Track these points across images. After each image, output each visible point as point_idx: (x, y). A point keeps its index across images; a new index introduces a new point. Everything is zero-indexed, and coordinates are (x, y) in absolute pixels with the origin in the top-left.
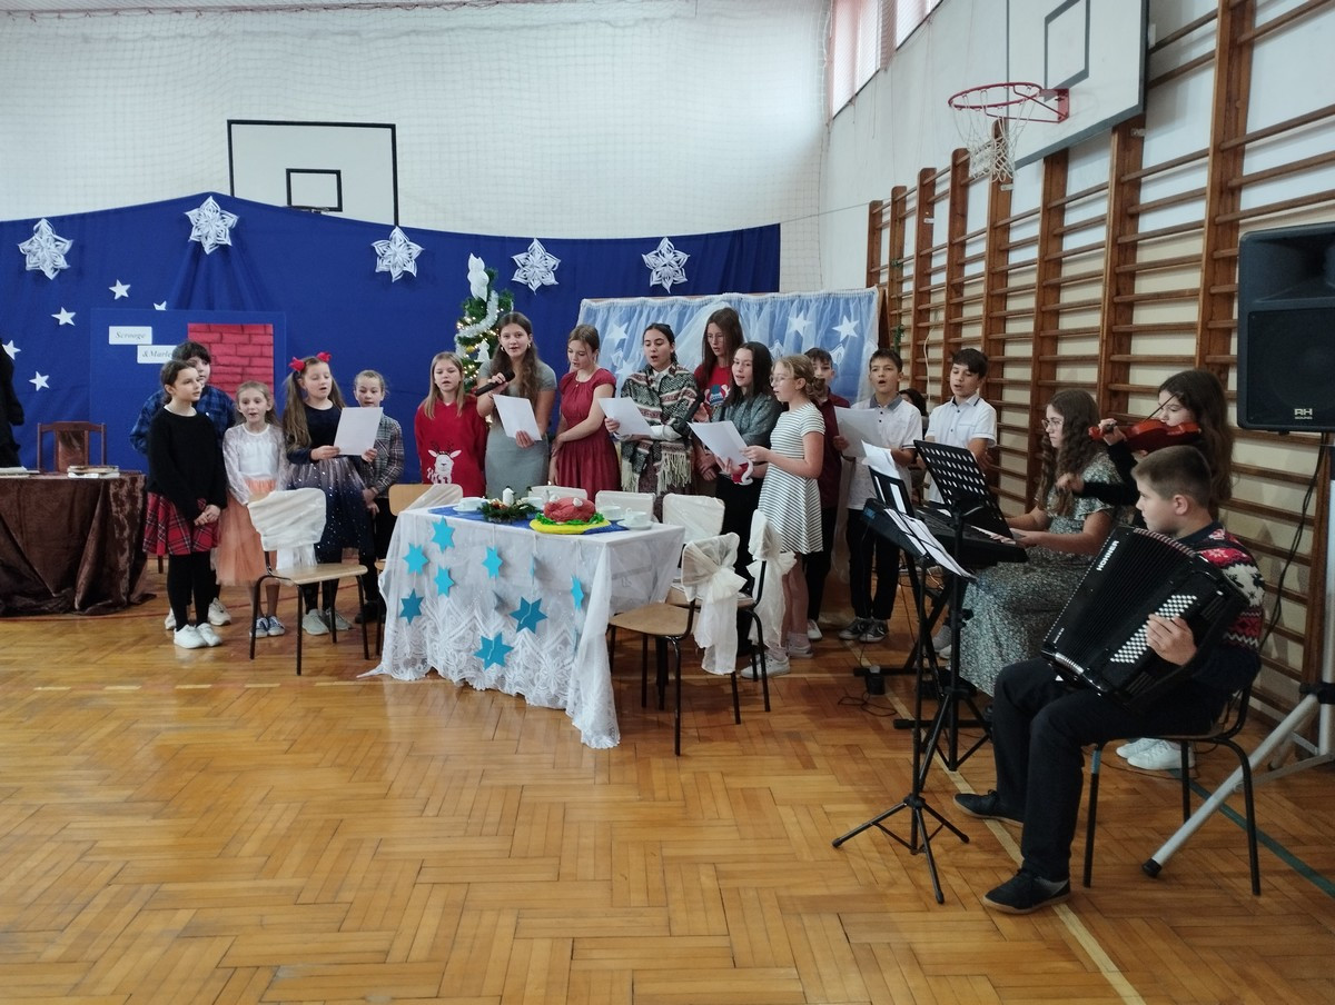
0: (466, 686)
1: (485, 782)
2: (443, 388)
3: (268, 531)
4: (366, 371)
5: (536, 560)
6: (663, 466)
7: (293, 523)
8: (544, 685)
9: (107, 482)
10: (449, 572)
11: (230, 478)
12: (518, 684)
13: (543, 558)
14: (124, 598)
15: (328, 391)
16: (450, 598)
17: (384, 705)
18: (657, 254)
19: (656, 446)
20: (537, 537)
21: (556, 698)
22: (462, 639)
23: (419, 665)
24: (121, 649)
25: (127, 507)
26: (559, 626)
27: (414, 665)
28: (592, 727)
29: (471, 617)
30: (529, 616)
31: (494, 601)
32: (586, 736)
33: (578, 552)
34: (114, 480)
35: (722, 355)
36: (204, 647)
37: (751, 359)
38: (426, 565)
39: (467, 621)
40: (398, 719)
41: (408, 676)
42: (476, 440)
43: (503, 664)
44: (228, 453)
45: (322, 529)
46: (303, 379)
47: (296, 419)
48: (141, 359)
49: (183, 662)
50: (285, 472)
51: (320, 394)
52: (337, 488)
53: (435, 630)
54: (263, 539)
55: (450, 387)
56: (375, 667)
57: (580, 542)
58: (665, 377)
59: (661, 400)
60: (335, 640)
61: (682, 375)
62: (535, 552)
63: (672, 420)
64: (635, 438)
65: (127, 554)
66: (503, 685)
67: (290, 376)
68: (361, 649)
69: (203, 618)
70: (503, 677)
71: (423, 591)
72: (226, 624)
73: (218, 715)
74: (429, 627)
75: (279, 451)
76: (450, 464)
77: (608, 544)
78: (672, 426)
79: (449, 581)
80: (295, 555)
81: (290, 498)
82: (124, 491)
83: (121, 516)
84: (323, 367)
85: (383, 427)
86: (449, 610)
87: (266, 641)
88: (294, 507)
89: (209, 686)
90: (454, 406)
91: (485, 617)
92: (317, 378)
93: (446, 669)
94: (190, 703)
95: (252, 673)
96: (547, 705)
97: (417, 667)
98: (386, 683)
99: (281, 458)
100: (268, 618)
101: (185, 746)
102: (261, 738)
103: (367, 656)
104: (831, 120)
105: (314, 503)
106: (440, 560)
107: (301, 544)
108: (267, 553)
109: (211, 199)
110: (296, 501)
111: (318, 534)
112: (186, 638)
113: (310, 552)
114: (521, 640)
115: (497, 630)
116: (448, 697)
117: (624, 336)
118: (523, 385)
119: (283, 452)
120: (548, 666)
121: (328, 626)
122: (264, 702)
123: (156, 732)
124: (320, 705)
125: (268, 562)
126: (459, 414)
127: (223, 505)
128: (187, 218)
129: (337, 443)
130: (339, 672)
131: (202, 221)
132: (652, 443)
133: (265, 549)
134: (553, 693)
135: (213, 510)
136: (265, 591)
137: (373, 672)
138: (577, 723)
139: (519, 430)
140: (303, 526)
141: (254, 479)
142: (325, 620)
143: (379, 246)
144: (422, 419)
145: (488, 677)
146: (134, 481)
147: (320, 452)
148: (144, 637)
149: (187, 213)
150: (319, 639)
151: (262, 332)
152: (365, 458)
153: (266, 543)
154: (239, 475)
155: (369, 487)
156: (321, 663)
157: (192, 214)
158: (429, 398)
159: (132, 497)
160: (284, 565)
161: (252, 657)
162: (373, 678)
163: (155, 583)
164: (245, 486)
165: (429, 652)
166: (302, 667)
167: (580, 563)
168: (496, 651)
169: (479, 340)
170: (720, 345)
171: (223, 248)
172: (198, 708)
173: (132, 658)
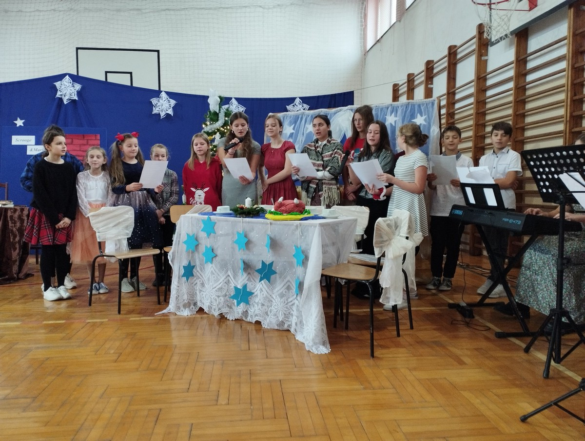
0: (222, 318)
1: (253, 378)
2: (198, 153)
3: (100, 230)
4: (158, 144)
5: (271, 238)
6: (324, 194)
7: (115, 226)
8: (275, 315)
9: (6, 210)
10: (212, 250)
11: (80, 201)
12: (256, 315)
13: (275, 236)
14: (15, 276)
15: (135, 154)
16: (213, 265)
17: (170, 331)
18: (294, 106)
19: (320, 183)
20: (271, 224)
21: (283, 323)
22: (220, 289)
23: (192, 306)
24: (11, 302)
25: (18, 224)
26: (285, 278)
27: (189, 306)
28: (313, 340)
29: (226, 275)
30: (267, 272)
31: (241, 265)
32: (308, 346)
33: (299, 230)
34: (11, 209)
35: (362, 131)
36: (60, 300)
37: (379, 129)
38: (197, 246)
39: (224, 277)
40: (178, 338)
41: (186, 313)
42: (217, 183)
43: (247, 303)
44: (79, 187)
45: (132, 229)
46: (122, 145)
47: (117, 168)
48: (29, 153)
49: (47, 308)
50: (112, 198)
51: (132, 155)
52: (140, 208)
53: (203, 285)
54: (97, 234)
55: (202, 152)
56: (165, 309)
57: (300, 225)
58: (325, 145)
59: (323, 158)
60: (139, 295)
61: (334, 143)
62: (269, 233)
63: (329, 168)
64: (309, 179)
65: (17, 251)
66: (246, 317)
67: (114, 144)
68: (155, 299)
69: (61, 283)
70: (247, 311)
71: (195, 262)
72: (74, 288)
73: (69, 339)
74: (199, 283)
75: (108, 187)
76: (203, 195)
77: (319, 224)
78: (329, 171)
79: (212, 255)
80: (116, 245)
81: (114, 211)
82: (16, 215)
83: (14, 229)
84: (135, 140)
85: (167, 175)
86: (212, 271)
87: (97, 296)
88: (116, 216)
89: (64, 321)
90: (205, 163)
91: (235, 275)
92: (130, 146)
93: (210, 308)
94: (51, 332)
95: (90, 314)
96: (276, 327)
97: (191, 308)
98: (172, 317)
99: (109, 191)
100: (99, 283)
101: (48, 359)
102: (98, 353)
103: (159, 303)
104: (366, 53)
105: (127, 215)
106: (205, 242)
107: (119, 238)
108: (100, 243)
109: (67, 77)
110: (116, 213)
111: (129, 232)
112: (50, 295)
113: (125, 243)
114: (259, 288)
115: (243, 283)
116: (211, 325)
117: (292, 131)
118: (245, 150)
119: (110, 188)
120: (277, 304)
121: (134, 287)
122: (98, 331)
123: (28, 350)
124: (135, 331)
125: (100, 248)
126: (208, 168)
127: (73, 218)
128: (55, 86)
129: (140, 182)
130: (142, 312)
131: (63, 87)
132: (318, 181)
133: (98, 240)
134: (281, 320)
135: (66, 221)
136: (97, 268)
137: (164, 311)
138: (299, 338)
139: (241, 175)
140: (121, 227)
141: (93, 203)
142: (132, 284)
143: (154, 101)
144: (186, 169)
145: (238, 311)
146: (22, 210)
147: (131, 187)
148: (25, 296)
149: (55, 83)
150: (129, 295)
151: (94, 138)
152: (156, 190)
153: (99, 237)
154: (85, 200)
155: (159, 209)
156: (131, 307)
157: (58, 84)
158: (191, 159)
159: (20, 218)
160: (109, 249)
161: (90, 305)
162: (164, 315)
163: (34, 269)
164: (88, 206)
165: (198, 298)
166: (121, 309)
167: (301, 236)
168: (244, 295)
169: (215, 133)
170: (361, 125)
171: (73, 102)
172: (57, 335)
173: (18, 307)
